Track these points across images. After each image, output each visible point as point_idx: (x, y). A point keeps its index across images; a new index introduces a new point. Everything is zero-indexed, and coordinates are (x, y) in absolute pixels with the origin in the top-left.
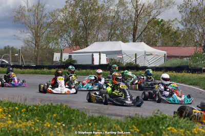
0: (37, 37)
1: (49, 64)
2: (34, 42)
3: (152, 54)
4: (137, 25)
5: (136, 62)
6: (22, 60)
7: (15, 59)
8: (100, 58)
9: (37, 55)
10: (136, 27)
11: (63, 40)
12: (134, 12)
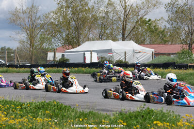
0: (31, 38)
1: (43, 63)
2: (29, 42)
3: (140, 52)
4: (126, 25)
5: (125, 59)
6: (18, 60)
7: (11, 59)
8: (91, 57)
9: (32, 54)
10: (125, 27)
11: (56, 40)
12: (123, 12)
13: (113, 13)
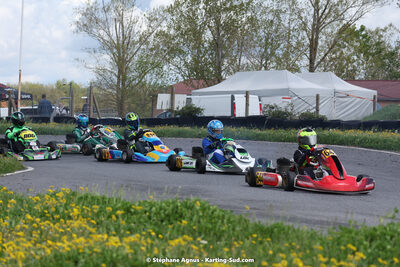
0: (121, 62)
2: (116, 72)
3: (348, 96)
4: (317, 38)
6: (95, 108)
9: (122, 97)
11: (173, 67)
12: (312, 12)
13: (291, 15)
